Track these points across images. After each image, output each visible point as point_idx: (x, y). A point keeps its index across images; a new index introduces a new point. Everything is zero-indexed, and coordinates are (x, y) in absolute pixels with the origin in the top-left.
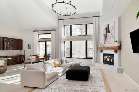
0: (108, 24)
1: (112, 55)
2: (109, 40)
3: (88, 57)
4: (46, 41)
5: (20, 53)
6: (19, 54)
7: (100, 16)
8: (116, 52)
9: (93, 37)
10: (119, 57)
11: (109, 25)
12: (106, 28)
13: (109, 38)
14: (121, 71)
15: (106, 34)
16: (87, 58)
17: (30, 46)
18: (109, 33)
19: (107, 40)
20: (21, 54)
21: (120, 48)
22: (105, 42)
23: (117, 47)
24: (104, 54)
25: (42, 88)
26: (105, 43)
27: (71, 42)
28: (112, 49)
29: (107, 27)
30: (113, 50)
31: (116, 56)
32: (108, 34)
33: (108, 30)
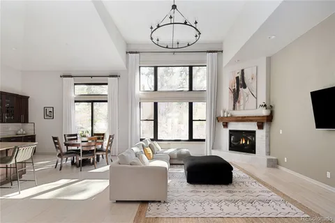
0: (243, 71)
1: (253, 133)
2: (245, 102)
3: (194, 138)
4: (92, 102)
5: (22, 130)
6: (19, 132)
7: (222, 51)
8: (260, 127)
9: (208, 95)
10: (267, 136)
11: (245, 72)
12: (237, 78)
13: (244, 99)
14: (274, 164)
15: (238, 90)
16: (191, 139)
17: (49, 114)
18: (245, 87)
19: (239, 102)
20: (24, 132)
21: (270, 118)
22: (234, 106)
23: (263, 117)
24: (230, 131)
25: (160, 202)
26: (234, 109)
27: (156, 104)
28: (251, 121)
29: (239, 75)
30: (256, 123)
31: (261, 136)
32: (241, 90)
33: (241, 83)
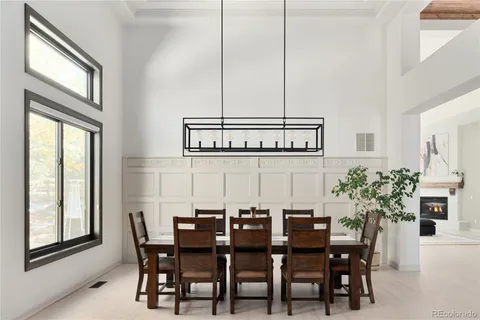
0: (434, 136)
1: (444, 200)
2: (436, 168)
8: (452, 192)
10: (459, 203)
11: (436, 137)
12: (428, 143)
13: (436, 166)
14: (465, 227)
15: (429, 156)
18: (436, 153)
19: (430, 168)
21: (461, 185)
22: (425, 171)
23: (456, 183)
26: (424, 175)
28: (445, 187)
29: (431, 141)
30: (448, 190)
31: (452, 202)
32: (433, 155)
33: (432, 148)
